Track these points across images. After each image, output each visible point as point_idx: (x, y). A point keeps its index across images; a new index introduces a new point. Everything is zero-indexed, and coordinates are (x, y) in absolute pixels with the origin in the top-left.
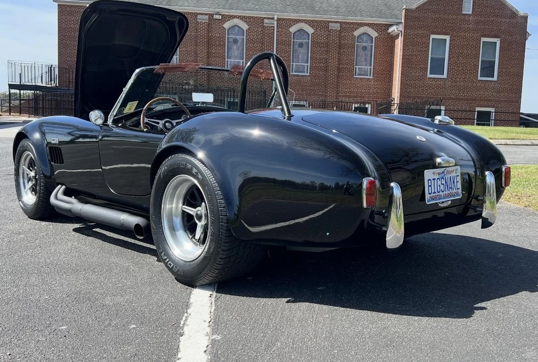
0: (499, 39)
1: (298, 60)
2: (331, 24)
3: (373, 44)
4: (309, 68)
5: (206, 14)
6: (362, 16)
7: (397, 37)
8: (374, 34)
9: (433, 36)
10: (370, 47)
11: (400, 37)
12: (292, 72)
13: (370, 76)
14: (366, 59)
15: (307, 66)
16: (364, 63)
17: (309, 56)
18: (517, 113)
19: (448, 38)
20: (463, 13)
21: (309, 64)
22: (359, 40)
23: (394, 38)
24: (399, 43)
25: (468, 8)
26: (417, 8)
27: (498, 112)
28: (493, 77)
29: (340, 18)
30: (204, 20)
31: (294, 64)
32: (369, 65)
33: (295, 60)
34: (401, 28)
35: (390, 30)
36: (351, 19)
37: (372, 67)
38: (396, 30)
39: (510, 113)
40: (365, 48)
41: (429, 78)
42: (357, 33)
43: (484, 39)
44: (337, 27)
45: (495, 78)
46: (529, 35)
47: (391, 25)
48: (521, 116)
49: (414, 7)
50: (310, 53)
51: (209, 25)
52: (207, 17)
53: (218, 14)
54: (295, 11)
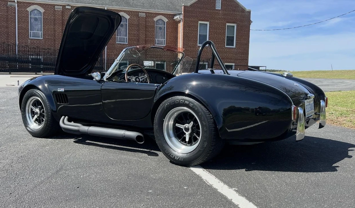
0: (236, 24)
1: (120, 35)
2: (140, 14)
3: (166, 26)
4: (127, 39)
5: (61, 5)
6: (158, 9)
7: (179, 22)
8: (166, 20)
9: (200, 22)
10: (163, 27)
11: (181, 22)
12: (117, 42)
13: (164, 45)
14: (162, 34)
15: (126, 38)
16: (161, 37)
17: (127, 32)
18: (247, 66)
19: (208, 23)
20: (216, 9)
21: (127, 37)
22: (157, 23)
23: (177, 22)
24: (181, 26)
25: (218, 6)
26: (190, 5)
27: (236, 66)
28: (233, 46)
29: (145, 10)
30: (59, 9)
31: (118, 37)
32: (163, 38)
33: (118, 34)
34: (182, 17)
35: (175, 18)
36: (152, 11)
37: (165, 39)
38: (179, 18)
39: (243, 66)
40: (160, 28)
41: (198, 46)
42: (155, 19)
43: (228, 24)
44: (144, 15)
45: (234, 46)
46: (252, 22)
47: (175, 15)
48: (249, 67)
49: (189, 4)
50: (127, 31)
51: (63, 12)
52: (61, 7)
53: (68, 5)
54: (117, 5)
